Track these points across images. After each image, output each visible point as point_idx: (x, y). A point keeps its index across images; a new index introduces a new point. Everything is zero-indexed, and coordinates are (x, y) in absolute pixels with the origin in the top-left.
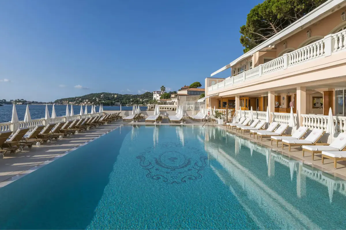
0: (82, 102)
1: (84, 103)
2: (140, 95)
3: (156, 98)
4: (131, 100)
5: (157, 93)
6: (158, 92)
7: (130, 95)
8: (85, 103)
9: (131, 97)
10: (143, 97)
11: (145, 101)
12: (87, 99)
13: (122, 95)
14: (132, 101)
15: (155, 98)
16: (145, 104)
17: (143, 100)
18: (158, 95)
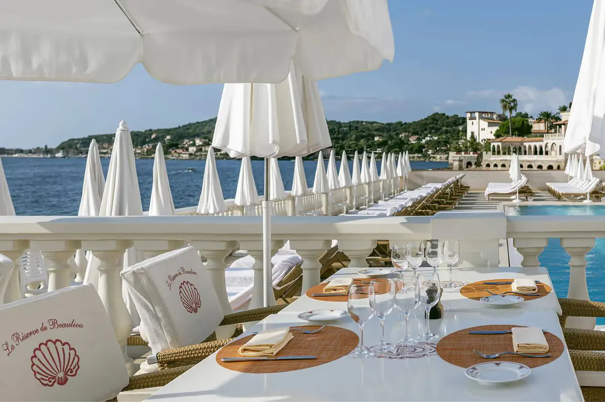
0: (178, 148)
1: (187, 149)
2: (410, 124)
3: (476, 134)
4: (376, 139)
5: (481, 118)
6: (483, 113)
7: (373, 123)
8: (192, 149)
9: (376, 130)
10: (419, 129)
11: (427, 142)
12: (198, 136)
13: (339, 123)
14: (381, 144)
15: (473, 133)
16: (430, 152)
17: (419, 139)
18: (484, 124)
